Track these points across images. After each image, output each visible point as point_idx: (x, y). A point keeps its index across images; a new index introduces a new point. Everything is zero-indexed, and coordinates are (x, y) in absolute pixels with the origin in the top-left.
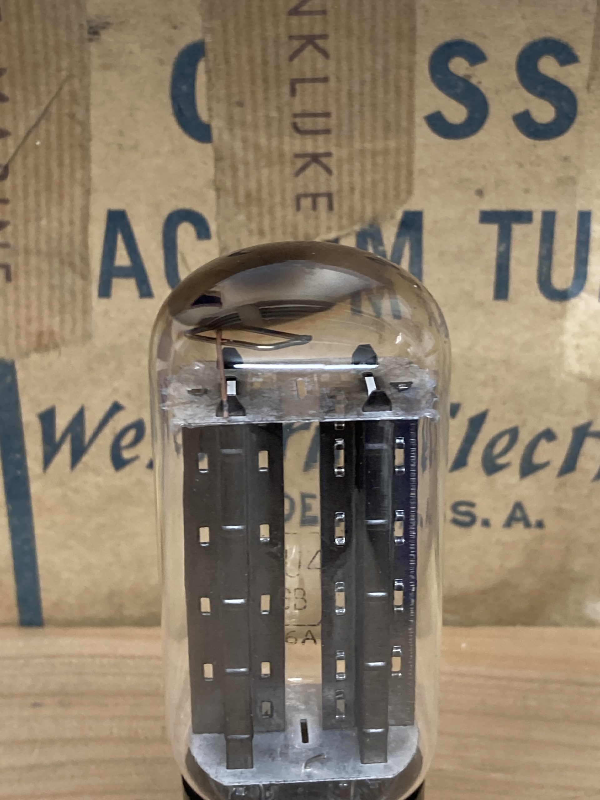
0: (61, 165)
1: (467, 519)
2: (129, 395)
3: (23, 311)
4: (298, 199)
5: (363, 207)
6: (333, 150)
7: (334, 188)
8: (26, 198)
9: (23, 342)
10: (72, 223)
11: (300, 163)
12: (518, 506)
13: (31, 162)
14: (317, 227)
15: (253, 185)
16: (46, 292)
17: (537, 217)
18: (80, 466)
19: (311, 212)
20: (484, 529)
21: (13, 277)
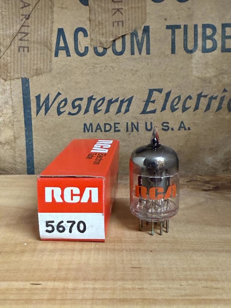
0: (45, 14)
1: (167, 128)
2: (63, 89)
3: (32, 62)
4: (113, 23)
5: (132, 25)
6: (123, 7)
7: (124, 20)
8: (34, 25)
9: (32, 72)
10: (47, 32)
11: (114, 11)
12: (182, 122)
13: (36, 13)
14: (119, 32)
15: (100, 19)
16: (39, 56)
17: (182, 27)
18: (47, 114)
19: (117, 27)
20: (172, 131)
21: (29, 51)
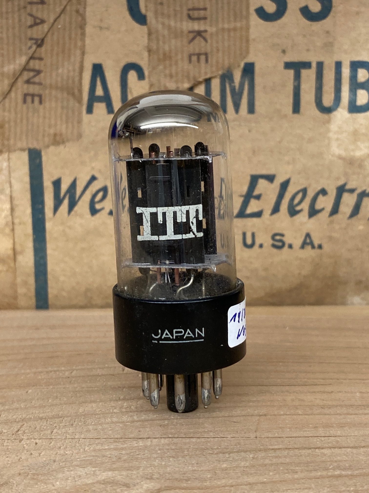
0: (70, 38)
1: (280, 244)
2: (100, 171)
3: (47, 121)
4: (190, 56)
5: (223, 60)
6: (208, 28)
7: (209, 50)
8: (52, 57)
9: (46, 139)
10: (74, 70)
11: (191, 36)
12: (308, 235)
13: (55, 37)
14: (200, 73)
15: (167, 48)
16: (59, 110)
17: (314, 65)
18: (73, 213)
19: (197, 63)
20: (290, 250)
21: (43, 102)
